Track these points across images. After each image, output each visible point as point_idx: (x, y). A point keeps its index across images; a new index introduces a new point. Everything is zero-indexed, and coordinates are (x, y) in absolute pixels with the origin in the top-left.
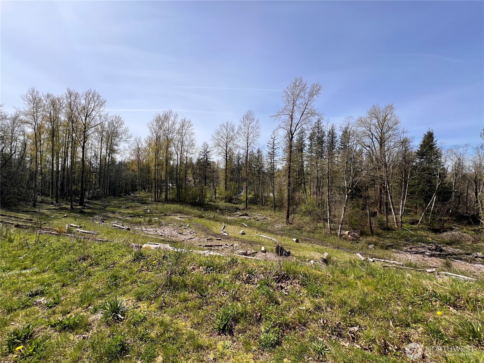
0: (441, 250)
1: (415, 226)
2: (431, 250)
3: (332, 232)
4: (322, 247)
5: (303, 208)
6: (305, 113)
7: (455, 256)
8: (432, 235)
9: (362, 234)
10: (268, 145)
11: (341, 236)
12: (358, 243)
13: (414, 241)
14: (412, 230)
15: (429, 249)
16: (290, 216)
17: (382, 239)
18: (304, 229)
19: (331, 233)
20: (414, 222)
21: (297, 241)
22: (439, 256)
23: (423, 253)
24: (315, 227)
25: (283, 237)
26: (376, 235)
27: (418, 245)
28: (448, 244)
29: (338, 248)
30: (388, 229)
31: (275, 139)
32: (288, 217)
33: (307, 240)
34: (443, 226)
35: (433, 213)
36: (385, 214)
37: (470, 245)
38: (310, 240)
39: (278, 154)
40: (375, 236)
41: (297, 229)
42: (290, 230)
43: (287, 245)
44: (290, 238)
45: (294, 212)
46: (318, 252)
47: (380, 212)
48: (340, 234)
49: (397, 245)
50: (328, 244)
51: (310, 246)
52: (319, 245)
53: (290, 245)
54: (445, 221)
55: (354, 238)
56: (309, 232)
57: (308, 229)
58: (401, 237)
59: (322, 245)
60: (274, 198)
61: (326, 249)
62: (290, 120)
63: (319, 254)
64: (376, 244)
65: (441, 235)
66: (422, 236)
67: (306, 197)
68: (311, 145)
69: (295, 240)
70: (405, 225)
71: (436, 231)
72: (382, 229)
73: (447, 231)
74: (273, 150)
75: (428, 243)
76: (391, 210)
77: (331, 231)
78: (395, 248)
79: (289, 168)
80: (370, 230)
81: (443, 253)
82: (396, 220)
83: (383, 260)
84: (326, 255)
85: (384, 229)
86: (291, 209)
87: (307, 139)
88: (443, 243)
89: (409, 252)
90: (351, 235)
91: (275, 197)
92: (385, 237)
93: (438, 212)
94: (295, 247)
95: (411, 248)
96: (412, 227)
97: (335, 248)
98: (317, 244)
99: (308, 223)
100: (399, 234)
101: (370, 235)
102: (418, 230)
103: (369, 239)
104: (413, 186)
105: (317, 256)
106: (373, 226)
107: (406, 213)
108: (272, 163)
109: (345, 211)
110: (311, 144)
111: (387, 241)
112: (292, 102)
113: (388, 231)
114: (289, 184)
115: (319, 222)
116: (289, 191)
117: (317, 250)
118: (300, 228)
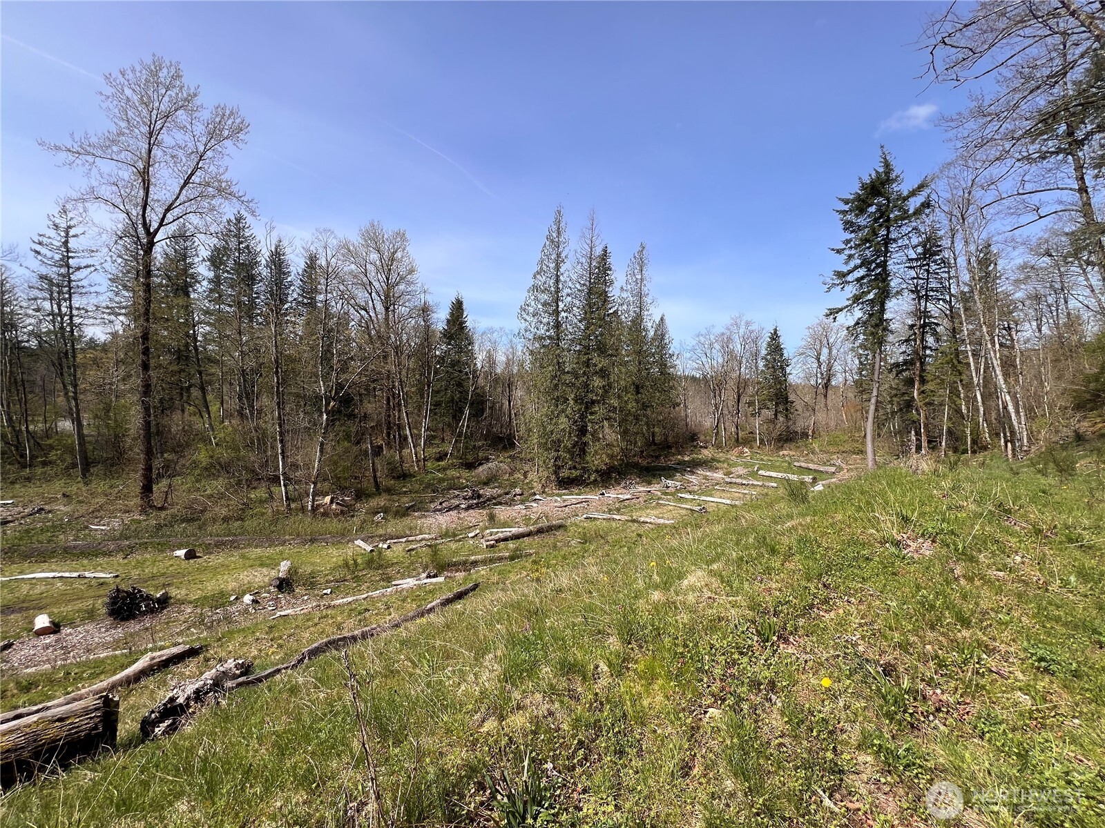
0: (479, 496)
1: (443, 463)
2: (466, 499)
3: (293, 506)
4: (270, 551)
5: (202, 456)
6: (195, 178)
7: (494, 501)
8: (465, 473)
9: (360, 495)
10: (38, 248)
11: (314, 509)
12: (353, 516)
13: (444, 489)
14: (439, 471)
15: (465, 499)
16: (155, 488)
17: (395, 497)
18: (208, 515)
19: (290, 509)
20: (442, 456)
21: (191, 555)
22: (477, 506)
23: (457, 507)
24: (244, 504)
25: (137, 556)
26: (385, 491)
27: (450, 494)
28: (486, 484)
29: (313, 541)
30: (404, 476)
31: (72, 232)
32: (147, 489)
33: (224, 544)
34: (478, 456)
35: (465, 438)
36: (398, 448)
37: (507, 480)
38: (232, 542)
39: (92, 289)
40: (383, 494)
41: (183, 521)
42: (159, 527)
43: (153, 577)
44: (162, 551)
45: (169, 470)
46: (262, 565)
47: (388, 444)
48: (312, 506)
49: (421, 502)
50: (287, 537)
51: (235, 557)
52: (262, 546)
53: (163, 574)
54: (480, 447)
55: (344, 508)
56: (226, 520)
57: (224, 512)
58: (426, 487)
59: (270, 546)
60: (81, 436)
61: (282, 553)
62: (138, 183)
63: (264, 570)
64: (386, 510)
65: (476, 471)
66: (453, 478)
67: (210, 424)
68: (216, 281)
69: (181, 553)
70: (429, 464)
71: (470, 466)
72: (394, 477)
73: (482, 464)
74: (63, 271)
75: (461, 488)
76: (406, 438)
77: (289, 505)
78: (419, 510)
79: (145, 337)
80: (373, 484)
81: (482, 500)
82: (416, 456)
83: (404, 540)
84: (284, 566)
85: (398, 478)
86: (157, 463)
87: (204, 260)
88: (480, 483)
89: (439, 510)
90: (337, 503)
91: (85, 432)
92: (400, 493)
93: (472, 434)
94: (184, 576)
95: (441, 504)
96: (439, 466)
97: (304, 543)
98: (256, 547)
99: (222, 496)
100: (421, 482)
101: (373, 494)
102: (447, 469)
103: (374, 503)
104: (438, 392)
105: (261, 577)
106: (378, 474)
107: (429, 441)
108: (62, 317)
109: (321, 451)
110: (217, 277)
111: (405, 499)
112: (145, 129)
113: (404, 479)
114: (147, 389)
115: (255, 488)
116: (147, 409)
117: (258, 563)
118: (193, 517)
